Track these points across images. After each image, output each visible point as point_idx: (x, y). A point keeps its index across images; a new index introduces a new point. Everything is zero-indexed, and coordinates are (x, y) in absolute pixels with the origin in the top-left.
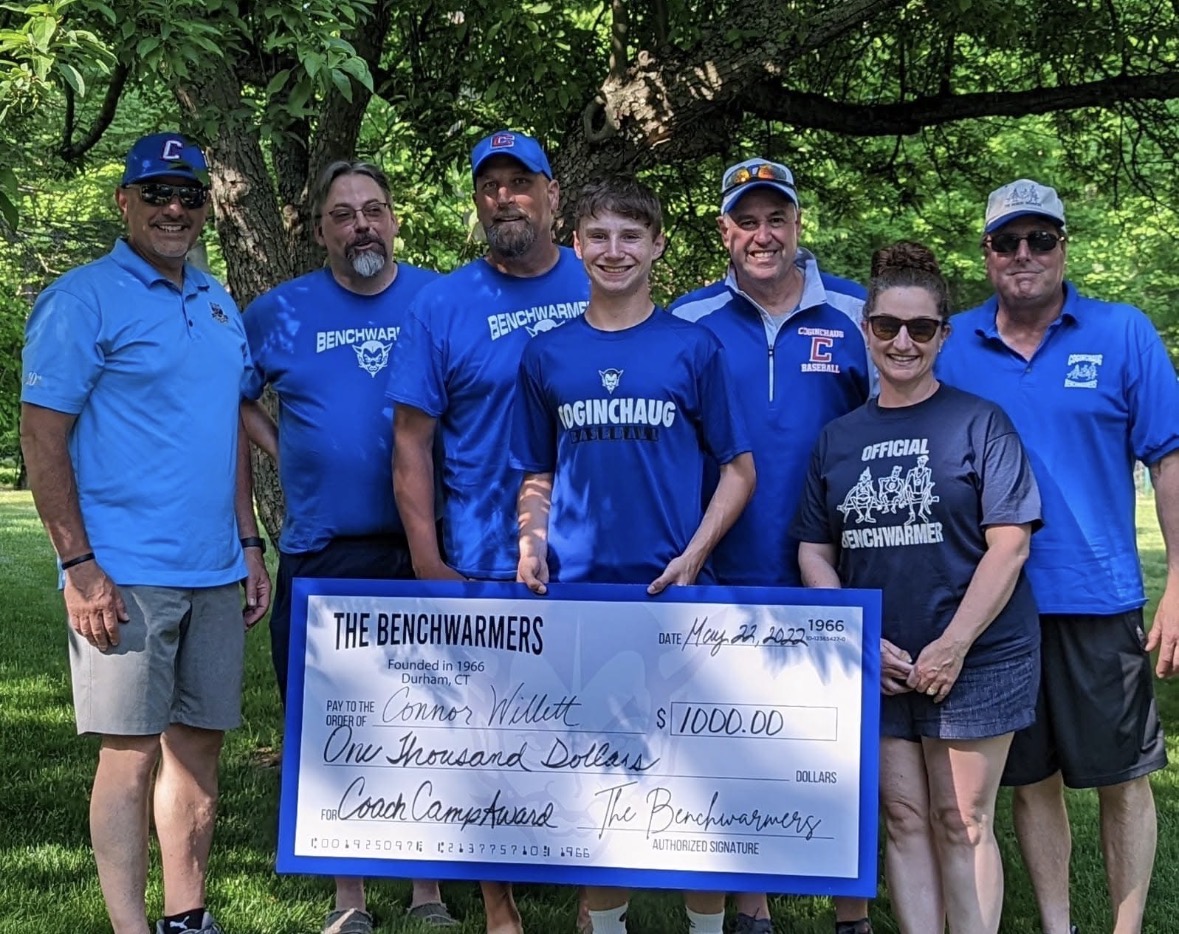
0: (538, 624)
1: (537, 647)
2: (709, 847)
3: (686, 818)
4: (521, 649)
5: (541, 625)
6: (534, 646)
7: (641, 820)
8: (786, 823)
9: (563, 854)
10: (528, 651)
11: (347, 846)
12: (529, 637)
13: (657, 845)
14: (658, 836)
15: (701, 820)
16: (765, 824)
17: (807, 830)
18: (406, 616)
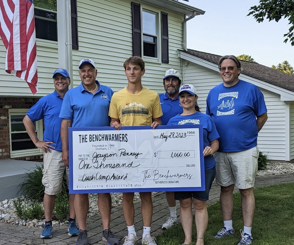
0: (126, 135)
1: (126, 141)
2: (168, 182)
3: (162, 176)
4: (123, 141)
5: (127, 136)
6: (125, 140)
7: (152, 177)
8: (185, 176)
9: (135, 186)
10: (124, 141)
11: (85, 187)
12: (124, 138)
13: (156, 183)
14: (156, 181)
15: (166, 176)
16: (180, 176)
17: (189, 177)
18: (96, 135)
